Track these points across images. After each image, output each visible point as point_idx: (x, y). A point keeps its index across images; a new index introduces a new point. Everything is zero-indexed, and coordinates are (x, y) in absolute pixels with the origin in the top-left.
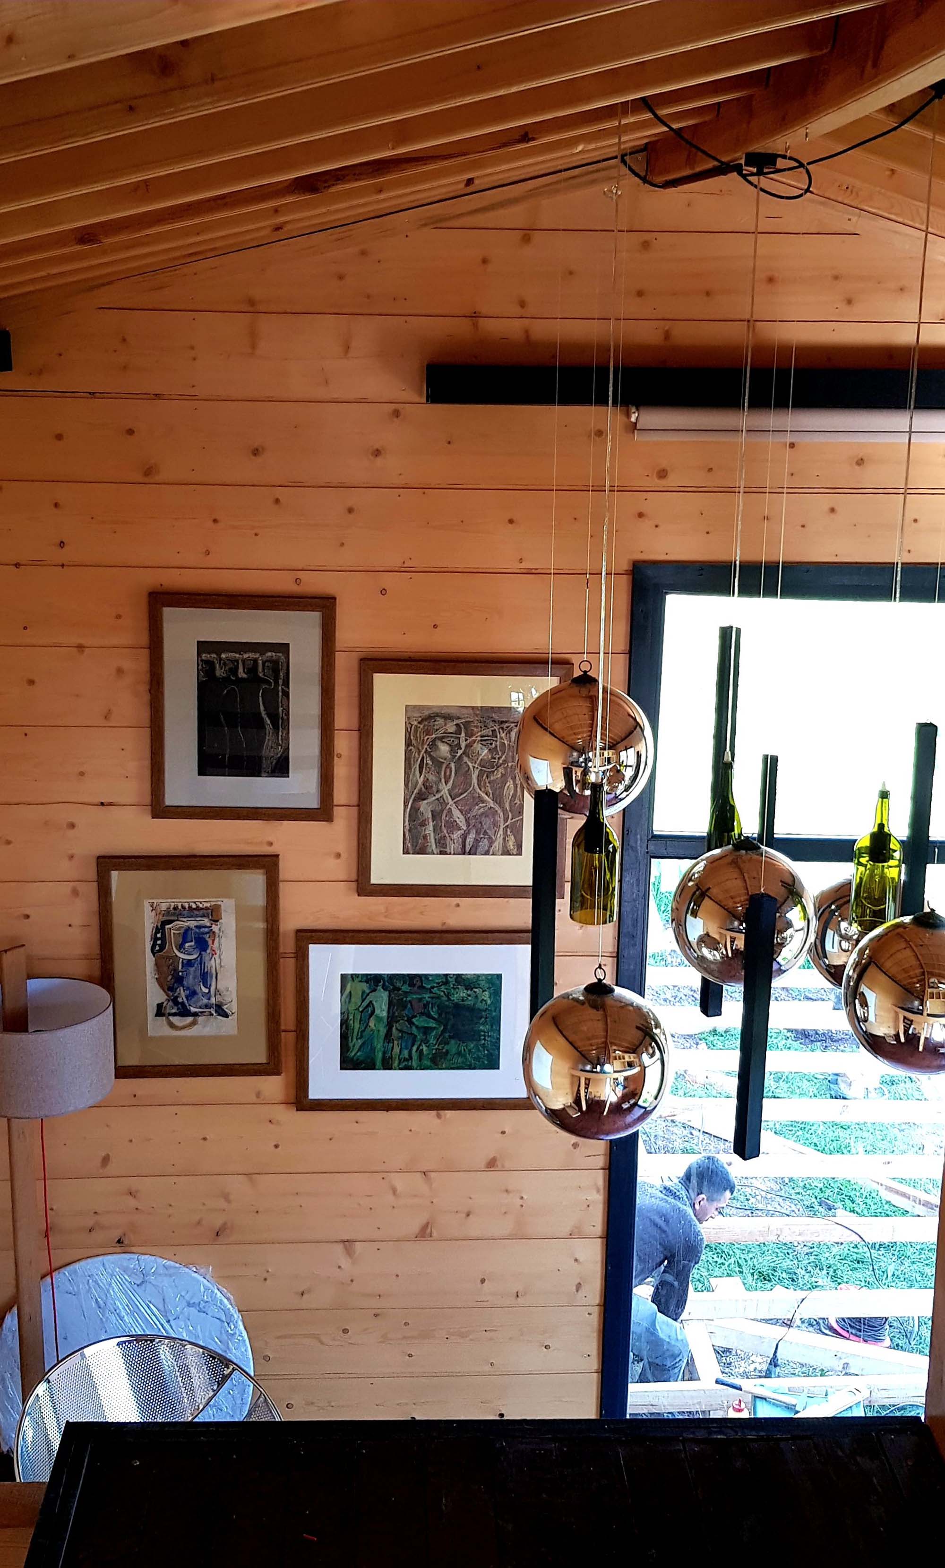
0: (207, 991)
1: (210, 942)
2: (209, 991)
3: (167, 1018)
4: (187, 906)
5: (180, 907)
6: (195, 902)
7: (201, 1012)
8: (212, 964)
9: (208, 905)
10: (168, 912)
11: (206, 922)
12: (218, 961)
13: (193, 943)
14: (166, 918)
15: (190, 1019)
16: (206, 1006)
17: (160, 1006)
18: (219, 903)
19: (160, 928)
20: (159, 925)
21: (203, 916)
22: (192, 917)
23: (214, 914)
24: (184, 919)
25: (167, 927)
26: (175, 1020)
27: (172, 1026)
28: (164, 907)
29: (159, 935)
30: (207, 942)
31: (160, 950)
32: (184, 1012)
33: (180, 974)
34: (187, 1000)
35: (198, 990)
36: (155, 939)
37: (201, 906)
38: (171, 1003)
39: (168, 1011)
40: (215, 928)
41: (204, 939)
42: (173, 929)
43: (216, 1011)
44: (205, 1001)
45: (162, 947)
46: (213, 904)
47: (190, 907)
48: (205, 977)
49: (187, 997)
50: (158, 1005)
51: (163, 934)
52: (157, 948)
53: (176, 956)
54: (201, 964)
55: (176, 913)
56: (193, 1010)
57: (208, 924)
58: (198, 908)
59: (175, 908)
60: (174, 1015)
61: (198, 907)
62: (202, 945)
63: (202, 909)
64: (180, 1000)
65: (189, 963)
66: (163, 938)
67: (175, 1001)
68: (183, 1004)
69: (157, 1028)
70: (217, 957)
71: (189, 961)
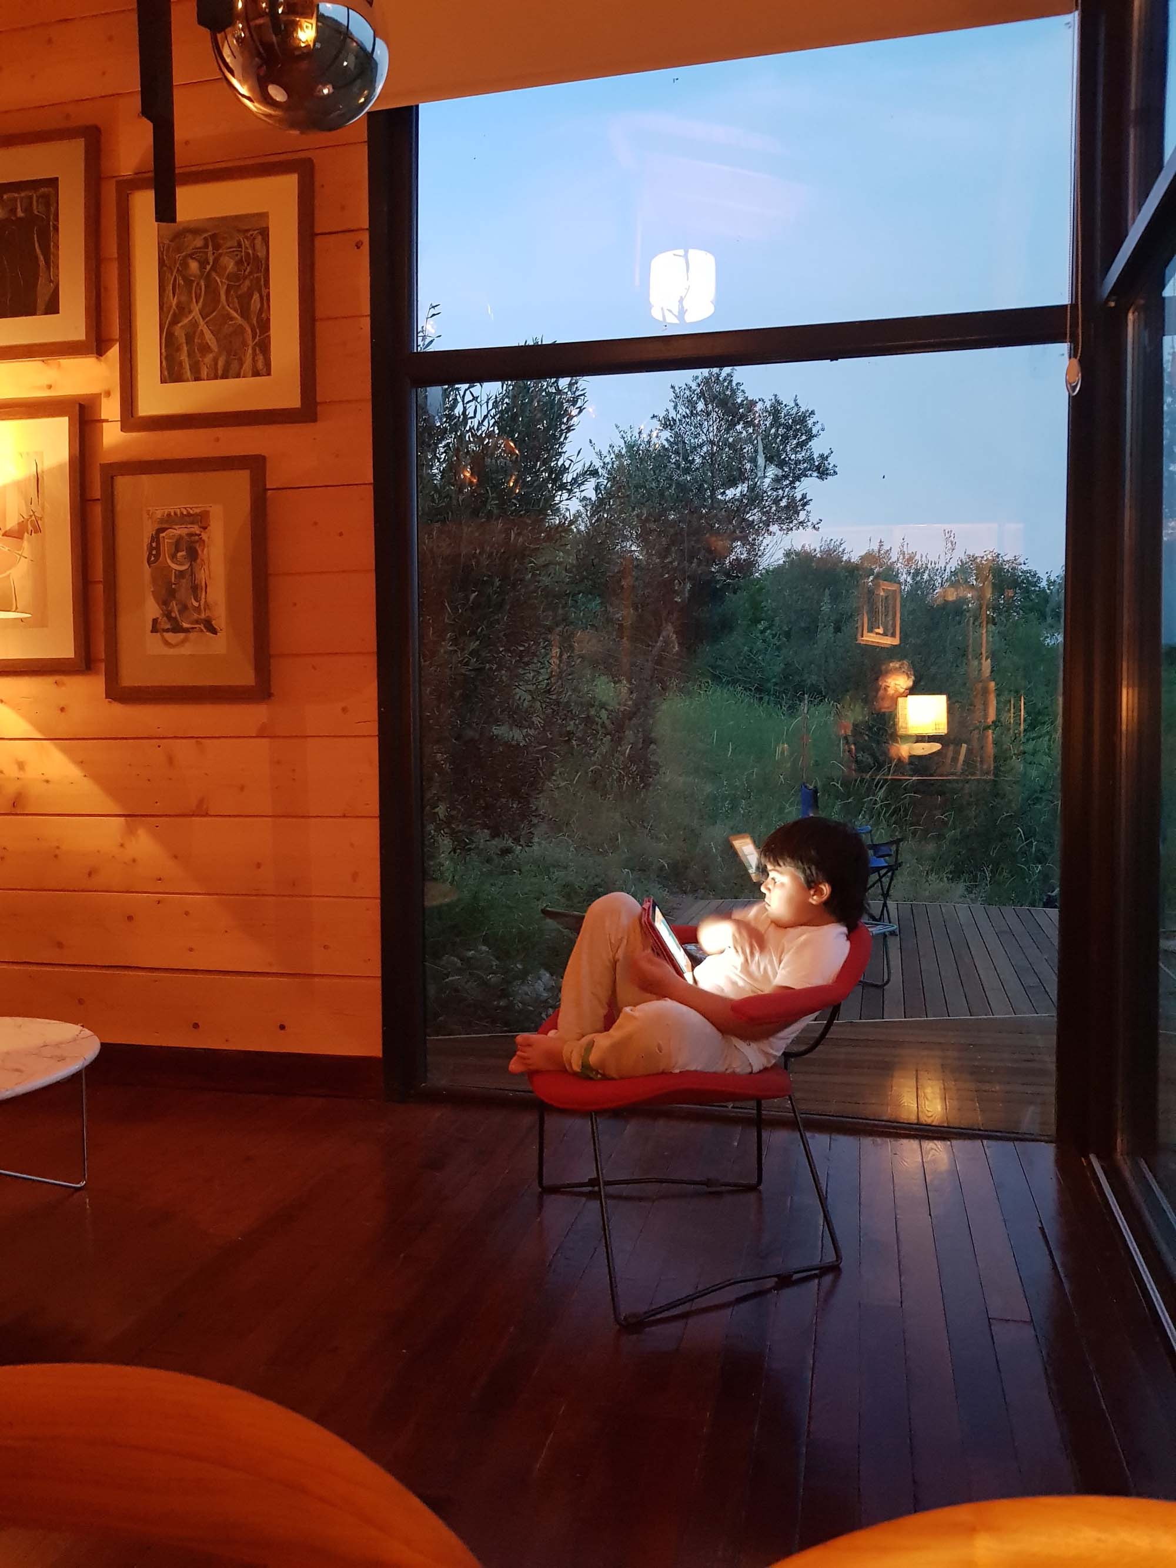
0: (196, 604)
1: (200, 552)
2: (200, 605)
3: (163, 636)
4: (179, 513)
5: (173, 514)
6: (185, 508)
7: (193, 628)
8: (202, 576)
9: (198, 511)
10: (161, 521)
11: (196, 529)
12: (207, 572)
13: (184, 553)
14: (160, 526)
15: (182, 636)
16: (197, 622)
17: (155, 621)
18: (207, 509)
19: (156, 538)
20: (154, 533)
21: (192, 523)
22: (183, 524)
23: (202, 519)
24: (176, 527)
25: (162, 535)
26: (169, 636)
27: (167, 643)
28: (159, 514)
29: (154, 545)
30: (197, 551)
31: (155, 562)
32: (177, 629)
33: (173, 586)
34: (180, 614)
35: (189, 606)
36: (151, 549)
37: (191, 512)
38: (165, 618)
39: (162, 627)
40: (204, 536)
41: (195, 548)
42: (168, 537)
43: (205, 627)
44: (196, 616)
45: (157, 556)
46: (203, 509)
47: (182, 513)
48: (195, 589)
49: (179, 611)
50: (154, 620)
51: (158, 543)
52: (153, 559)
53: (170, 566)
54: (192, 575)
55: (169, 521)
56: (185, 625)
57: (198, 532)
58: (189, 515)
59: (169, 515)
60: (167, 631)
61: (189, 513)
62: (193, 555)
63: (192, 515)
64: (173, 615)
65: (181, 574)
66: (158, 548)
67: (168, 615)
68: (175, 618)
69: (154, 645)
70: (205, 567)
71: (181, 572)
